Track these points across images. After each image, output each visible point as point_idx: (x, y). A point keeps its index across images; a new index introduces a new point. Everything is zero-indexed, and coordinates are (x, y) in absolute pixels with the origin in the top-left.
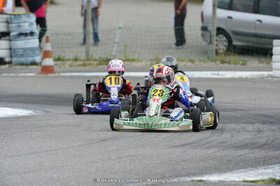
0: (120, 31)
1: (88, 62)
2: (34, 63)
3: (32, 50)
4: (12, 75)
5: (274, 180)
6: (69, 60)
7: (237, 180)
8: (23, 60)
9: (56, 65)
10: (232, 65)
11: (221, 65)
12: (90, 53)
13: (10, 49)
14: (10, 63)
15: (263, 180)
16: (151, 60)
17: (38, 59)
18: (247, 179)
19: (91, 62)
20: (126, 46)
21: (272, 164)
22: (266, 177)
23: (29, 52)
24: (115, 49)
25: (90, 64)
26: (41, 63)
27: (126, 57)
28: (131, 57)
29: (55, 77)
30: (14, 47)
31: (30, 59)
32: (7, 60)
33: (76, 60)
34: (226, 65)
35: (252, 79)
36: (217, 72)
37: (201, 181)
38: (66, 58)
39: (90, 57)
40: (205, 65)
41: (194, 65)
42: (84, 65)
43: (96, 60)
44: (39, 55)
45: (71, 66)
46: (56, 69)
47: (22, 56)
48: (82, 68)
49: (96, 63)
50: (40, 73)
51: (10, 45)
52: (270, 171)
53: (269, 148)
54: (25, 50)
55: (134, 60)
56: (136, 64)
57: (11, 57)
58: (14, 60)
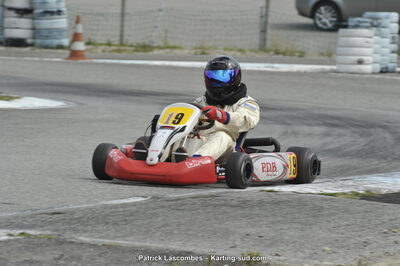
0: (161, 13)
1: (123, 48)
2: (60, 47)
3: (60, 31)
4: (36, 59)
5: (357, 194)
6: (100, 44)
7: (314, 192)
8: (48, 42)
9: (87, 50)
10: (288, 58)
11: (275, 56)
12: (125, 38)
13: (33, 29)
14: (32, 45)
15: (344, 194)
16: (196, 48)
17: (66, 42)
18: (325, 191)
19: (127, 48)
20: (166, 31)
21: (351, 175)
22: (346, 191)
23: (55, 33)
24: (154, 34)
25: (125, 50)
26: (69, 48)
27: (166, 43)
28: (171, 43)
29: (87, 63)
30: (38, 27)
31: (56, 42)
32: (29, 41)
33: (109, 44)
34: (280, 56)
35: (312, 73)
36: (271, 65)
37: (272, 191)
38: (99, 42)
39: (124, 42)
40: (257, 55)
41: (244, 56)
42: (119, 51)
43: (131, 46)
44: (67, 37)
45: (104, 51)
46: (87, 54)
47: (47, 37)
48: (116, 54)
49: (132, 49)
50: (68, 59)
51: (33, 24)
52: (351, 183)
53: (344, 155)
54: (51, 30)
55: (174, 47)
56: (178, 52)
57: (34, 38)
58: (38, 41)
